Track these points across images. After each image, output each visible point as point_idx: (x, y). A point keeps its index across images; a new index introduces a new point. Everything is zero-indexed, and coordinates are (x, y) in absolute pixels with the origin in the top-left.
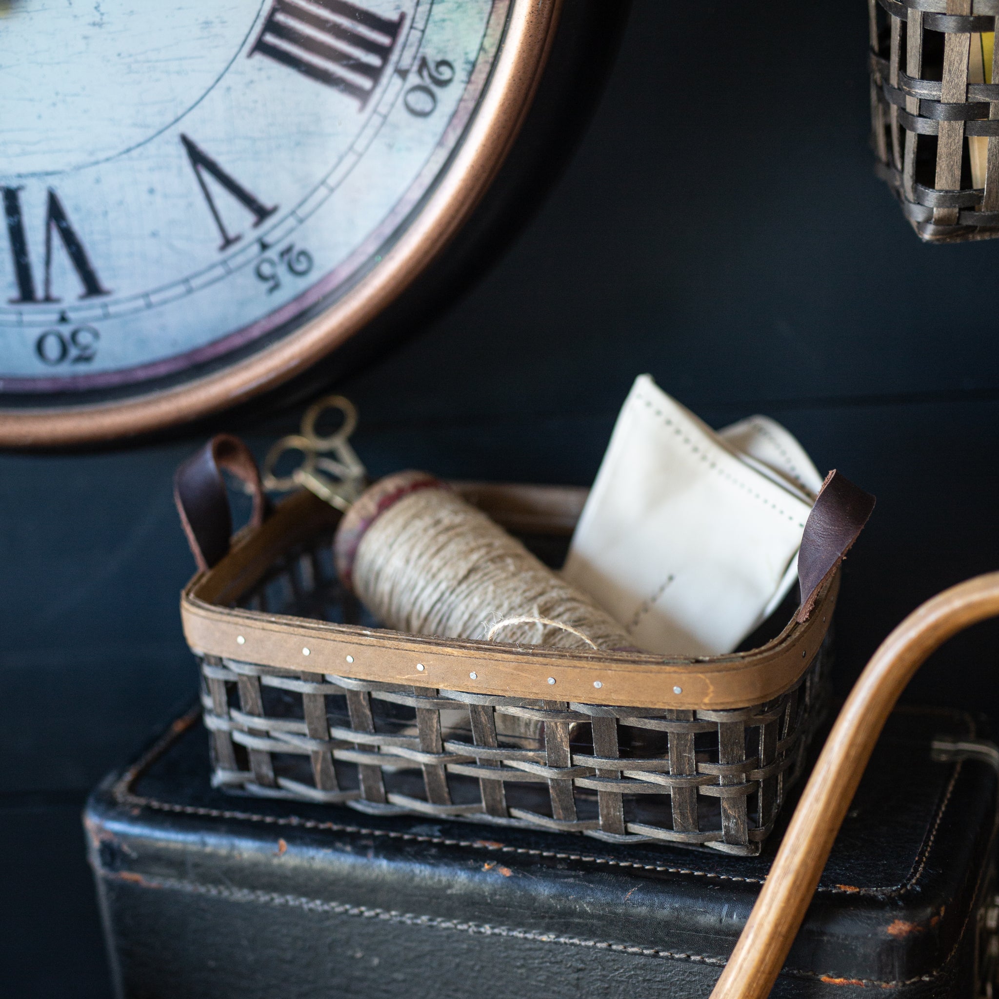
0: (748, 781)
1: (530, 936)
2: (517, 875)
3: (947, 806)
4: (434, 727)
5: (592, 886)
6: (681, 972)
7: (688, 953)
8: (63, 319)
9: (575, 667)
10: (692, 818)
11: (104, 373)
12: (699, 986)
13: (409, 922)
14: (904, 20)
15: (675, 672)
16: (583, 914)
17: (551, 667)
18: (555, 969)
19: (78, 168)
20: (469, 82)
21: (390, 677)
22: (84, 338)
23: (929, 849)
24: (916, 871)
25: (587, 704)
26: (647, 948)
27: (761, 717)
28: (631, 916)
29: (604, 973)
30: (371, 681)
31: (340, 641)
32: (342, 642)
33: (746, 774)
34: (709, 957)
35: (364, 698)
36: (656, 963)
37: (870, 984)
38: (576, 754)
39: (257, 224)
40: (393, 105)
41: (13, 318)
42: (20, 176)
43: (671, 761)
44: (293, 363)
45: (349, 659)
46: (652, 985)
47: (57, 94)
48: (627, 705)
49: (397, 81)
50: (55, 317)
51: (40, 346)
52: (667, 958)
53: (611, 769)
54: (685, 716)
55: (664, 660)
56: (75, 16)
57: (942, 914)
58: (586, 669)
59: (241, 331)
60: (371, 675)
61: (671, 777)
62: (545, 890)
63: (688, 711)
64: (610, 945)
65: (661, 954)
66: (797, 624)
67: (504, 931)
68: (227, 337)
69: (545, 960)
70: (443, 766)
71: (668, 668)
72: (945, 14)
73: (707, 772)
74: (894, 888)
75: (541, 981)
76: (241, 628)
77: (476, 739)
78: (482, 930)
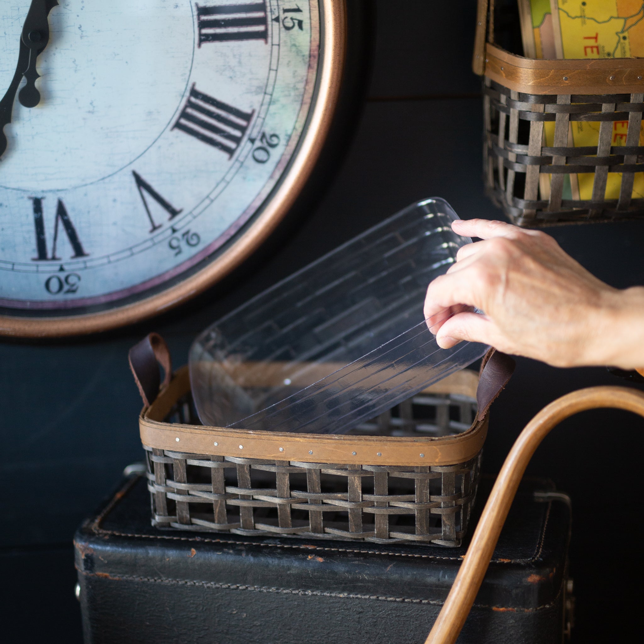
0: (456, 505)
1: (333, 595)
2: (326, 561)
3: (548, 522)
4: (286, 483)
5: (368, 565)
6: (416, 610)
7: (421, 599)
8: (62, 269)
9: (367, 445)
10: (426, 526)
11: (82, 299)
12: (426, 618)
13: (265, 591)
14: (508, 114)
15: (421, 446)
16: (363, 580)
17: (354, 445)
18: (347, 613)
19: (75, 188)
20: (287, 145)
21: (263, 456)
22: (72, 280)
23: (543, 542)
24: (538, 552)
25: (372, 466)
26: (398, 598)
27: (464, 470)
28: (390, 580)
29: (374, 613)
30: (252, 459)
31: (236, 437)
32: (237, 437)
33: (455, 501)
34: (432, 600)
35: (247, 469)
36: (403, 606)
37: (519, 610)
38: (364, 494)
39: (171, 219)
40: (246, 157)
41: (34, 268)
42: (43, 191)
43: (416, 495)
44: (192, 292)
45: (241, 447)
46: (400, 619)
47: (67, 148)
48: (394, 465)
49: (249, 144)
50: (57, 268)
51: (47, 284)
52: (409, 602)
53: (384, 501)
54: (425, 470)
55: (415, 439)
56: (79, 108)
57: (555, 571)
58: (373, 446)
59: (159, 276)
60: (252, 455)
61: (416, 504)
62: (342, 569)
63: (427, 467)
64: (378, 597)
65: (406, 600)
66: (478, 422)
67: (319, 593)
68: (151, 279)
69: (341, 608)
70: (290, 505)
71: (417, 444)
72: (530, 112)
73: (435, 500)
74: (529, 559)
75: (338, 621)
76: (178, 433)
77: (309, 489)
78: (307, 593)
